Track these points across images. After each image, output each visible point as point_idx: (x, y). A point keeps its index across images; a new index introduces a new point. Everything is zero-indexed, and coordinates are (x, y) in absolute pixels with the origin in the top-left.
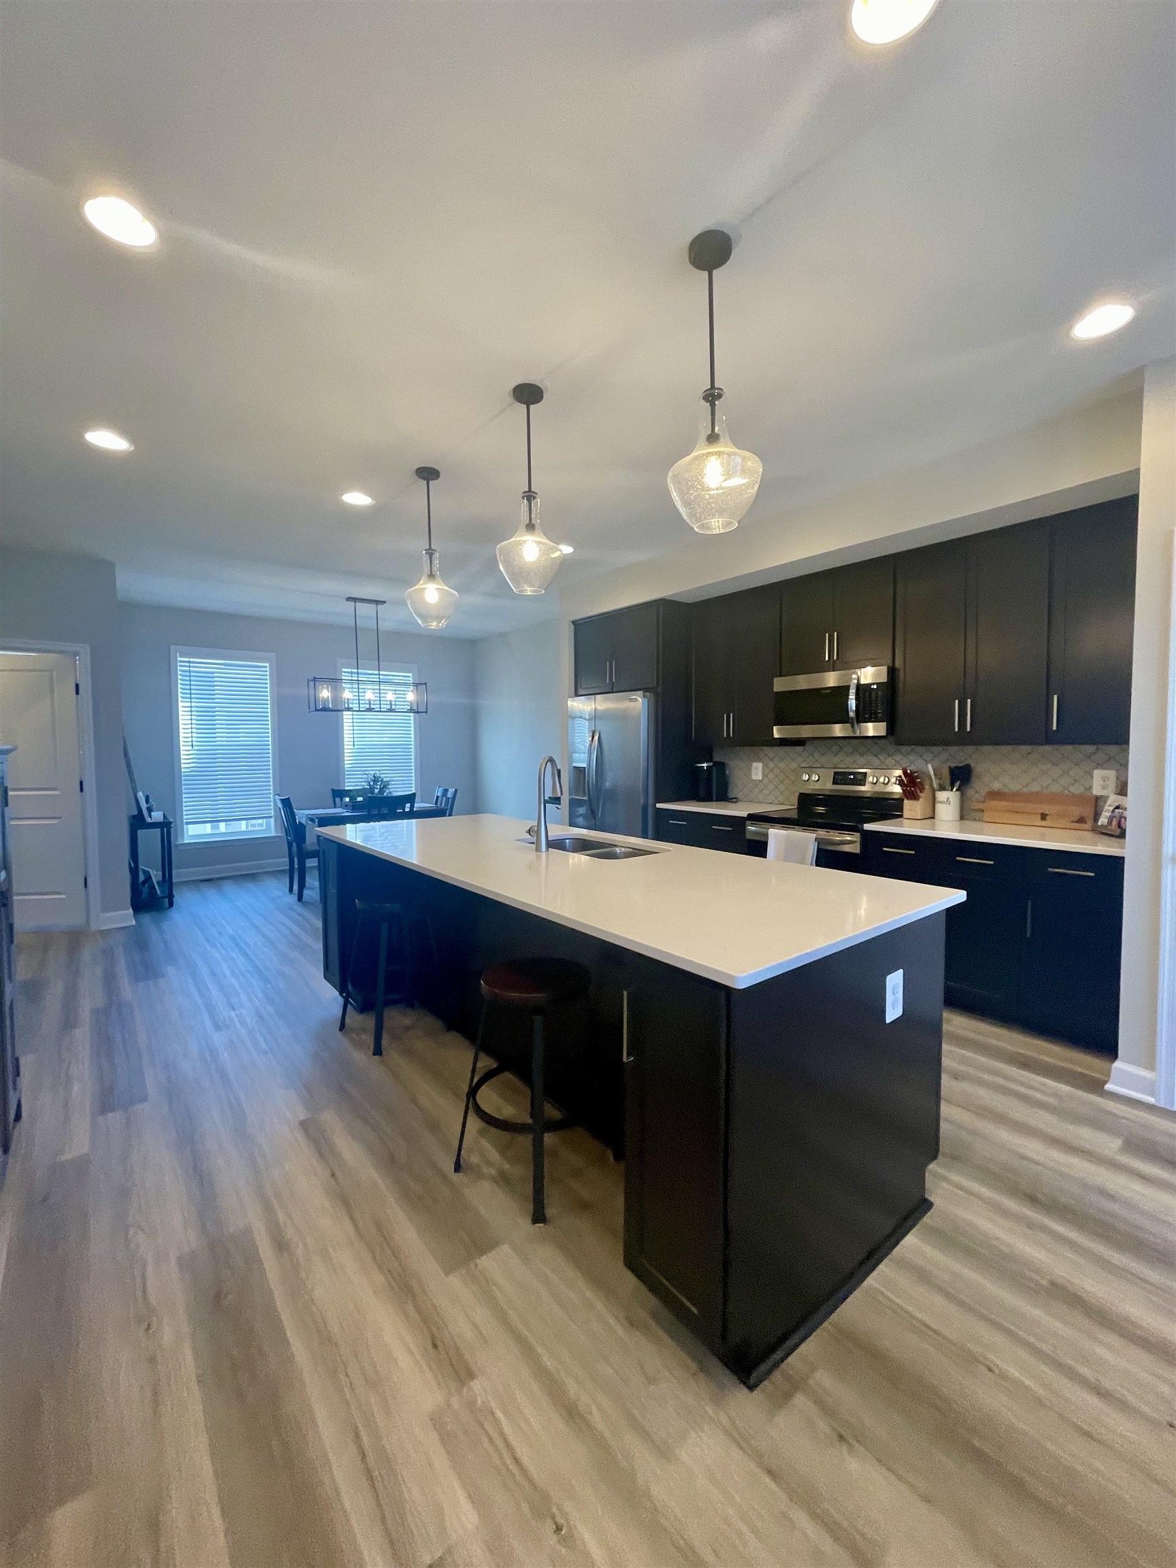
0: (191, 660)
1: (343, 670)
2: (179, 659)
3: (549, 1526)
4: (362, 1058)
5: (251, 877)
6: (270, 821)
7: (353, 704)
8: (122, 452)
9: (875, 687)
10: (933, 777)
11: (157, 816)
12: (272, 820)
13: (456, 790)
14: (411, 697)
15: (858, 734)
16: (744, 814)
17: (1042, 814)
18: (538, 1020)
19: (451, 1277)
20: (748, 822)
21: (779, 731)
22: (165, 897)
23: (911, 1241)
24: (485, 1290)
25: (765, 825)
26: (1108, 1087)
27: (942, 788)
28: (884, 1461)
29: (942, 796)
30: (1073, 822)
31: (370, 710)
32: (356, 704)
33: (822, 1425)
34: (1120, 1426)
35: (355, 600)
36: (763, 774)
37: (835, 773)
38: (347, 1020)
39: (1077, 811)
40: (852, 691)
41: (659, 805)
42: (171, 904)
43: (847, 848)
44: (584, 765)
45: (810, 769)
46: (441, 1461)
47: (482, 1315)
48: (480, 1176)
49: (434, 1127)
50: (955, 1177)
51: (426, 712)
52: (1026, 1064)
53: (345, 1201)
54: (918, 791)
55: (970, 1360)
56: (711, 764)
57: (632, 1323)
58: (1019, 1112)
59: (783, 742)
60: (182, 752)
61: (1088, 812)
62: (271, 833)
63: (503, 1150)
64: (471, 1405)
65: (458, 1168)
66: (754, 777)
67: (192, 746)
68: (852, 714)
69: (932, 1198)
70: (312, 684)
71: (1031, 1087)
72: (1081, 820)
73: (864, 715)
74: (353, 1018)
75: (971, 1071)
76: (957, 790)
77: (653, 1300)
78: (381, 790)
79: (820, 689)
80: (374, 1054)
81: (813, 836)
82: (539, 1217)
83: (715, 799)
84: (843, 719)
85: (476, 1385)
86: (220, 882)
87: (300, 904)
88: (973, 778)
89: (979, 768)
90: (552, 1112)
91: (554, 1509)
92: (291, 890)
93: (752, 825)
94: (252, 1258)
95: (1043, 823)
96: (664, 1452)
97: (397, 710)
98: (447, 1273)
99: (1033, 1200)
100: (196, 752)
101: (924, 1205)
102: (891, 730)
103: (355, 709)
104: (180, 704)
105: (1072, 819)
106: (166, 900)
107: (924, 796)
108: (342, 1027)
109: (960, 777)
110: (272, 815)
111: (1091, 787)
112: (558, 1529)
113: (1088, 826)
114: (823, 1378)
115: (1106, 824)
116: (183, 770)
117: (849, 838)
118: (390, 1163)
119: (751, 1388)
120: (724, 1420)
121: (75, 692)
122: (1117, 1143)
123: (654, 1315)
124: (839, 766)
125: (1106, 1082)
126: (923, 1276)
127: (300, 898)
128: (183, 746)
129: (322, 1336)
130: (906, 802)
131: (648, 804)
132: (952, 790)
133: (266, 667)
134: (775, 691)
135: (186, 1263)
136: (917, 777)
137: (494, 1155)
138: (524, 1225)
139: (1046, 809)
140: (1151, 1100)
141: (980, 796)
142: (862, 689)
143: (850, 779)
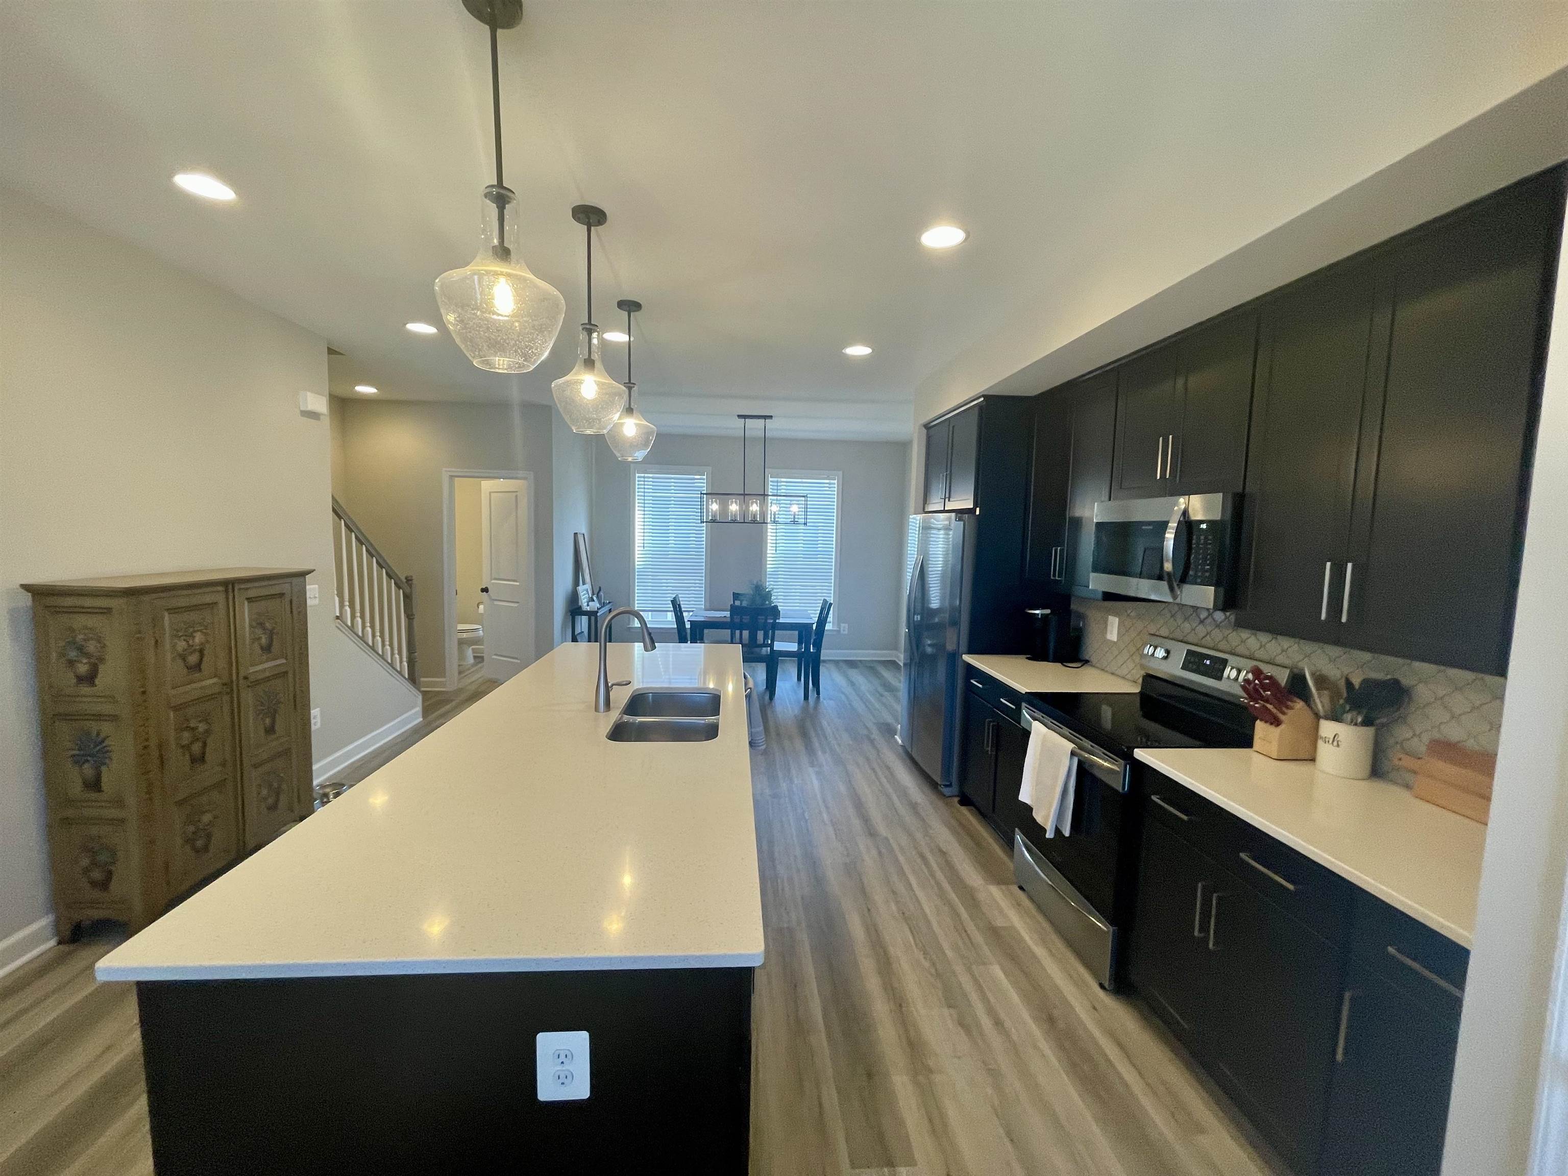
0: (646, 475)
2: (637, 475)
8: (432, 335)
9: (1204, 526)
10: (1315, 691)
16: (1023, 689)
20: (1025, 705)
21: (1095, 580)
25: (1033, 712)
27: (1333, 716)
29: (1328, 728)
35: (744, 417)
37: (1189, 652)
41: (967, 658)
43: (1109, 780)
45: (1158, 638)
54: (1285, 714)
56: (1049, 611)
66: (1109, 637)
67: (644, 547)
68: (1168, 566)
76: (1365, 726)
81: (1074, 748)
83: (1051, 658)
88: (1406, 709)
93: (1030, 708)
104: (637, 513)
109: (1376, 703)
116: (636, 565)
117: (1111, 766)
124: (1186, 639)
130: (1261, 722)
132: (1354, 723)
133: (704, 479)
141: (1420, 745)
142: (1188, 526)
143: (1205, 664)
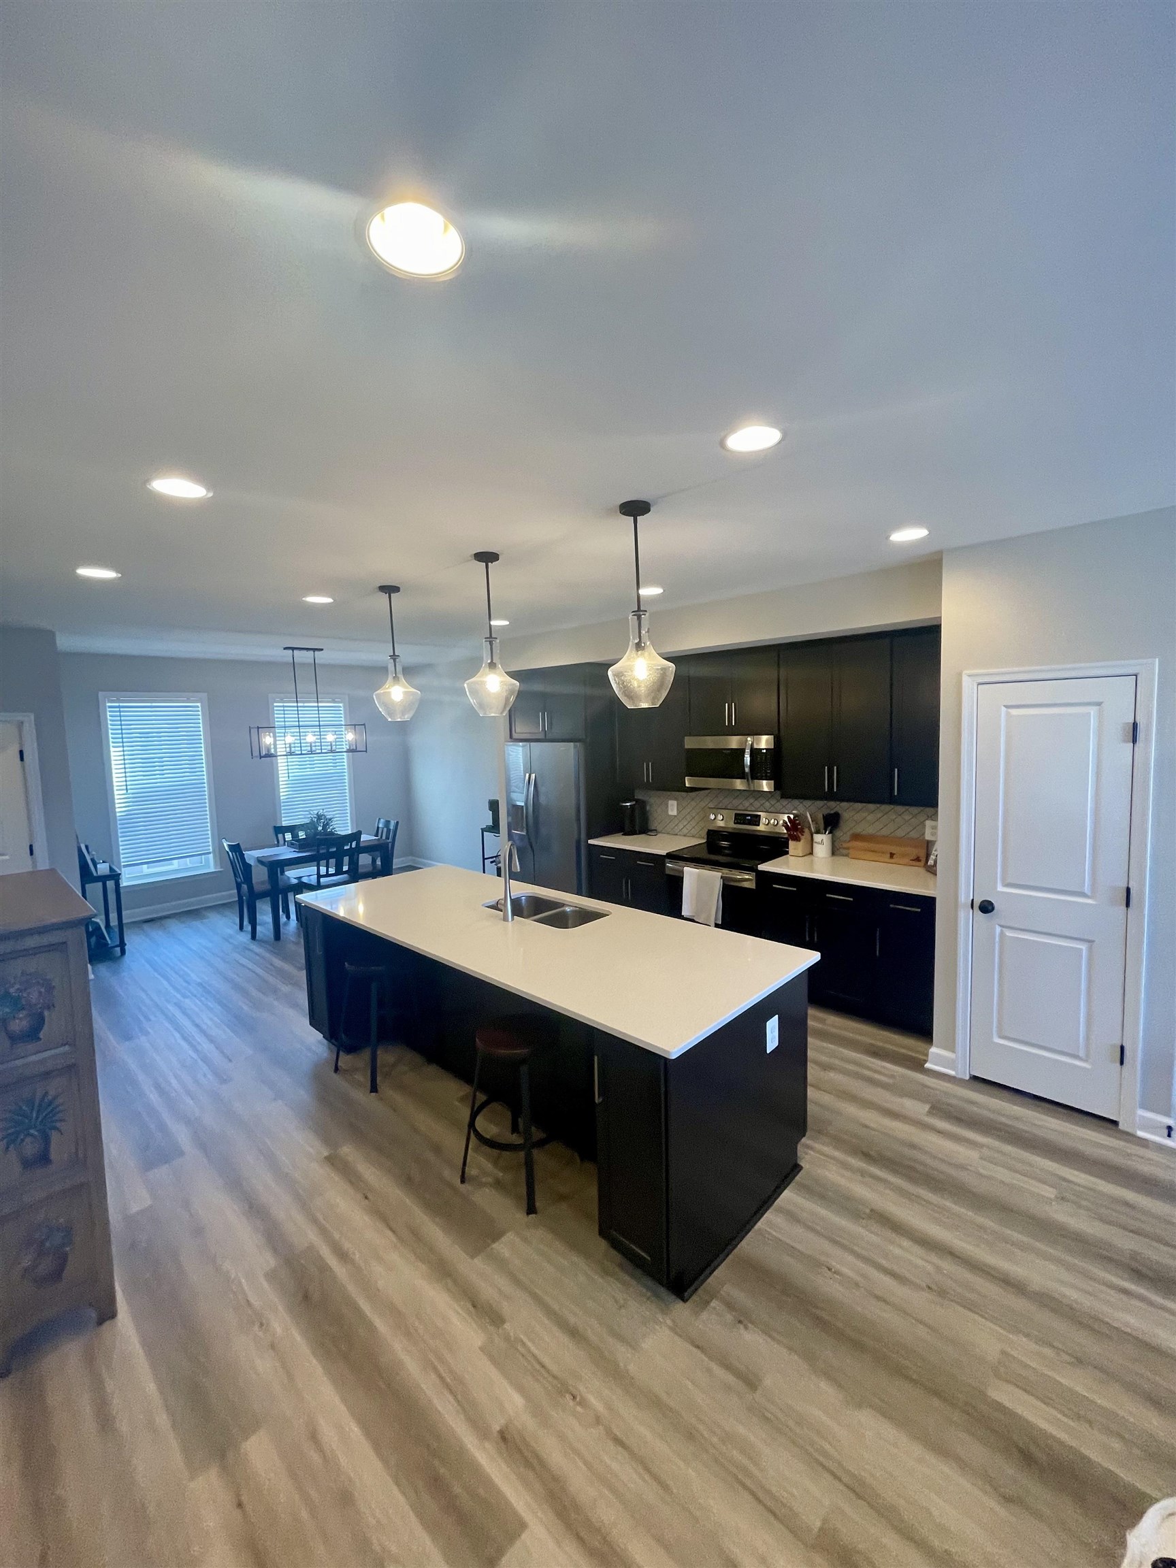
0: (121, 704)
1: (275, 704)
2: (108, 704)
3: (568, 1396)
4: (362, 1097)
5: (194, 914)
6: (208, 858)
7: (295, 747)
9: (765, 751)
10: (811, 822)
11: (103, 869)
12: (211, 855)
13: (397, 822)
14: (350, 736)
15: (752, 789)
16: (663, 853)
17: (891, 853)
18: (524, 1069)
19: (477, 1261)
20: (667, 860)
21: (689, 780)
22: (117, 946)
23: (787, 1194)
24: (501, 1264)
25: (681, 863)
26: (927, 1065)
27: (818, 832)
28: (767, 1331)
29: (818, 837)
30: (913, 860)
31: (311, 752)
32: (298, 747)
33: (729, 1317)
34: (900, 1292)
35: (293, 649)
36: (678, 810)
37: (736, 814)
38: (340, 1064)
39: (914, 852)
40: (748, 751)
41: (590, 842)
42: (123, 952)
43: (746, 885)
44: (523, 804)
45: (717, 809)
46: (494, 1374)
47: (503, 1282)
48: (482, 1185)
49: (437, 1149)
50: (817, 1146)
51: (366, 751)
52: (876, 1053)
53: (383, 1217)
54: (800, 835)
55: (815, 1264)
56: (634, 803)
57: (606, 1272)
58: (869, 1093)
59: (692, 789)
60: (116, 797)
61: (922, 854)
62: (209, 868)
63: (495, 1163)
64: (507, 1338)
65: (463, 1181)
66: (670, 813)
67: (127, 790)
68: (747, 770)
69: (802, 1164)
70: (254, 731)
71: (876, 1071)
72: (918, 859)
73: (756, 773)
74: (346, 1060)
75: (837, 1062)
76: (829, 833)
77: (618, 1257)
78: (324, 827)
79: (722, 749)
80: (371, 1092)
81: (720, 874)
82: (531, 1210)
83: (638, 832)
84: (742, 776)
85: (507, 1326)
86: (163, 922)
87: (255, 942)
88: (842, 823)
89: (846, 815)
90: (537, 1134)
91: (571, 1388)
92: (241, 928)
93: (670, 863)
94: (324, 1268)
95: (892, 861)
96: (633, 1345)
97: (337, 750)
98: (472, 1257)
99: (867, 1156)
100: (131, 795)
101: (796, 1168)
102: (777, 787)
103: (297, 752)
104: (112, 749)
105: (912, 858)
106: (118, 949)
107: (805, 838)
108: (336, 1069)
109: (831, 823)
110: (211, 851)
111: (924, 834)
112: (574, 1398)
113: (922, 863)
114: (729, 1290)
115: (933, 864)
116: (118, 814)
117: (747, 877)
118: (408, 1182)
119: (684, 1300)
120: (669, 1322)
121: (19, 759)
122: (927, 1107)
123: (620, 1266)
124: (740, 807)
125: (926, 1061)
126: (792, 1217)
127: (254, 936)
128: (117, 790)
129: (394, 1313)
130: (791, 842)
131: (580, 838)
132: (825, 833)
133: (198, 707)
134: (686, 747)
135: (271, 1276)
136: (799, 824)
137: (489, 1166)
138: (520, 1216)
139: (894, 849)
140: (952, 1073)
141: (847, 837)
142: (755, 752)
143: (748, 819)
